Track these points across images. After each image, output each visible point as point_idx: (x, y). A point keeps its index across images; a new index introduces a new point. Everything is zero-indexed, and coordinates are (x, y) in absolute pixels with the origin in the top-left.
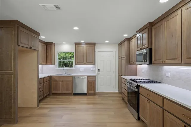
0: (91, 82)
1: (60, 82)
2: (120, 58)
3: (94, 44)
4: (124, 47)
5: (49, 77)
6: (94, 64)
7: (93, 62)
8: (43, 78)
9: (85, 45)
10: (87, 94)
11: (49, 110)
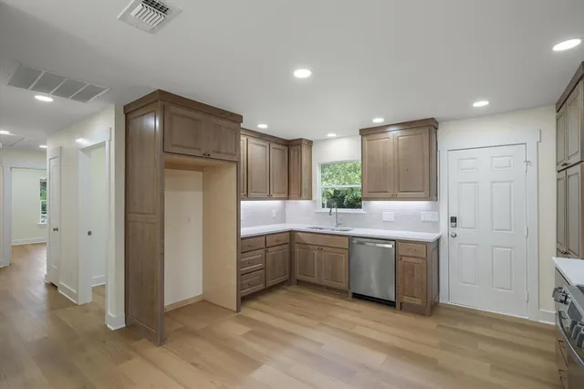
0: (411, 266)
1: (316, 252)
2: (562, 168)
5: (288, 234)
6: (435, 199)
8: (265, 235)
9: (394, 133)
10: (398, 305)
11: (249, 329)
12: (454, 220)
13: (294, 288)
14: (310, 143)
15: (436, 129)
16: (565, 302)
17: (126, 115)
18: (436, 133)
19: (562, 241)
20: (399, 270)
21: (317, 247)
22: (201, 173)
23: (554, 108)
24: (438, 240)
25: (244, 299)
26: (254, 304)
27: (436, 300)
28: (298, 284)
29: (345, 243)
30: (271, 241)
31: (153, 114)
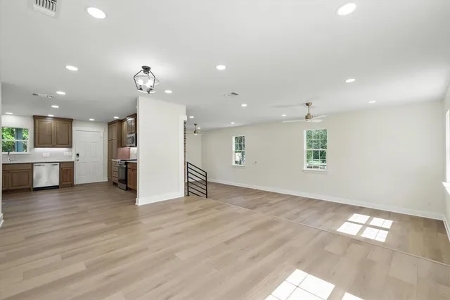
0: (67, 170)
2: (110, 141)
3: (70, 121)
4: (115, 129)
6: (71, 147)
7: (69, 144)
10: (60, 187)
20: (61, 173)
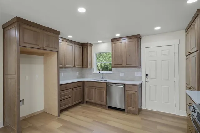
2: (188, 54)
3: (137, 38)
6: (140, 67)
7: (136, 64)
8: (72, 83)
9: (124, 41)
10: (126, 111)
11: (62, 125)
12: (147, 75)
13: (85, 105)
14: (91, 45)
15: (141, 39)
16: (194, 112)
17: (4, 29)
18: (141, 41)
19: (188, 83)
20: (126, 96)
21: (94, 88)
22: (43, 57)
23: (185, 31)
24: (141, 84)
25: (61, 111)
26: (66, 113)
27: (141, 108)
28: (86, 103)
29: (105, 86)
30: (74, 86)
31: (14, 28)
